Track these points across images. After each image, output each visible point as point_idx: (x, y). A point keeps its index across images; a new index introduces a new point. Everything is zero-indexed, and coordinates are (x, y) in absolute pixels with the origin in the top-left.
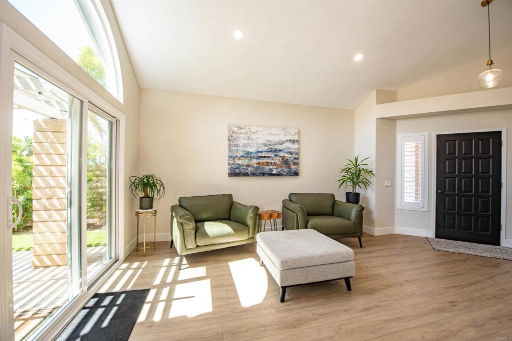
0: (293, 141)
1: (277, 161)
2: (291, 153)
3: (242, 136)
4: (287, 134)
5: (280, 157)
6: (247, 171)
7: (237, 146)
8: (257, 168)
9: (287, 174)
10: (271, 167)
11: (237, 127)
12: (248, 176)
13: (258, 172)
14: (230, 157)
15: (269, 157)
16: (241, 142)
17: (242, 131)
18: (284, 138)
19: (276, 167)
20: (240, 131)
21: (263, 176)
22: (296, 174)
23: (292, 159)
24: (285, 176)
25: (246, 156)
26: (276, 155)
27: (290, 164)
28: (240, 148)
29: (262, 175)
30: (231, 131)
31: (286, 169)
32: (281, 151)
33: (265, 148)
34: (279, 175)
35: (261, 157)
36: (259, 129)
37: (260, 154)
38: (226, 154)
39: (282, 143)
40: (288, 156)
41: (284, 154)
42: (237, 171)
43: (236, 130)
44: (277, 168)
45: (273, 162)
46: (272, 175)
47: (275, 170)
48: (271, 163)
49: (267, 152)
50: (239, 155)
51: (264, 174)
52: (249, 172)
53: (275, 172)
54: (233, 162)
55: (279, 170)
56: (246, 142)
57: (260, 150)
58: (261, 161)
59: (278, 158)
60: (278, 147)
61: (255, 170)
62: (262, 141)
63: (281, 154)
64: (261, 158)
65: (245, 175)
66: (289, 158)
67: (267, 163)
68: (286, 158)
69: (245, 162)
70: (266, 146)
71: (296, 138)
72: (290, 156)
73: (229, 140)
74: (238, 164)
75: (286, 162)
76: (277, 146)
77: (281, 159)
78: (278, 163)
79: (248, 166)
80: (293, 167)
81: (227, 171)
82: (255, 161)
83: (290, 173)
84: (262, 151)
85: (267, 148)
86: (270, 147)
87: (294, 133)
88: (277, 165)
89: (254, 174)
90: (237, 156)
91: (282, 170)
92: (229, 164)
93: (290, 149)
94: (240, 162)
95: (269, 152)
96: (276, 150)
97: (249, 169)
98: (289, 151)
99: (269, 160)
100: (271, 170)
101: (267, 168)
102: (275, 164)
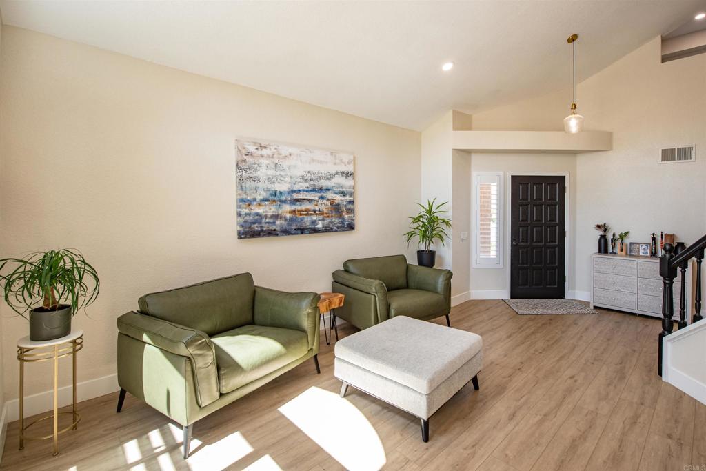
0: (347, 175)
1: (324, 206)
2: (344, 194)
3: (264, 162)
4: (337, 161)
5: (328, 200)
6: (274, 227)
7: (255, 179)
8: (292, 220)
9: (338, 228)
10: (315, 218)
11: (255, 143)
12: (277, 235)
13: (294, 227)
14: (243, 201)
15: (310, 201)
16: (262, 173)
17: (265, 152)
18: (333, 169)
19: (321, 217)
20: (259, 152)
21: (302, 233)
22: (351, 227)
23: (345, 203)
24: (336, 231)
25: (271, 198)
26: (322, 198)
27: (342, 212)
28: (260, 185)
29: (299, 231)
30: (244, 152)
31: (336, 221)
32: (329, 190)
33: (304, 186)
34: (327, 230)
35: (298, 200)
36: (293, 150)
37: (295, 196)
38: (232, 195)
39: (330, 177)
40: (339, 198)
41: (334, 195)
42: (256, 227)
43: (252, 149)
44: (323, 220)
45: (317, 208)
46: (315, 231)
47: (320, 222)
48: (315, 211)
49: (307, 191)
50: (259, 198)
51: (302, 231)
52: (278, 229)
53: (320, 225)
54: (247, 211)
55: (327, 221)
56: (271, 172)
57: (296, 187)
58: (298, 207)
59: (325, 201)
60: (325, 183)
61: (289, 225)
62: (299, 172)
63: (330, 195)
64: (298, 203)
65: (271, 233)
66: (340, 202)
67: (308, 210)
68: (336, 202)
69: (270, 209)
70: (306, 181)
71: (350, 169)
72: (343, 198)
73: (239, 168)
74: (257, 214)
75: (336, 208)
76: (323, 181)
77: (328, 203)
78: (325, 211)
79: (276, 217)
80: (346, 217)
81: (235, 228)
82: (287, 208)
83: (343, 227)
84: (299, 190)
85: (307, 185)
86: (312, 183)
87: (347, 161)
88: (323, 214)
89: (286, 232)
90: (255, 200)
91: (331, 222)
92: (239, 214)
93: (342, 187)
94: (260, 210)
95: (311, 191)
96: (321, 189)
97: (278, 222)
98: (341, 190)
99: (311, 206)
100: (314, 222)
101: (307, 220)
102: (320, 212)
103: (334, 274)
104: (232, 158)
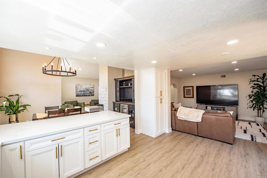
0: (92, 88)
1: (88, 92)
2: (92, 90)
3: (79, 87)
7: (78, 89)
14: (76, 92)
15: (86, 92)
16: (79, 88)
17: (79, 85)
18: (90, 87)
22: (93, 95)
24: (91, 96)
25: (80, 91)
31: (91, 94)
33: (85, 89)
34: (89, 96)
36: (84, 85)
37: (84, 91)
38: (75, 91)
39: (89, 88)
40: (91, 91)
42: (78, 95)
43: (77, 85)
46: (87, 96)
50: (78, 91)
51: (85, 96)
53: (88, 95)
55: (89, 94)
56: (80, 88)
58: (84, 92)
60: (89, 89)
62: (84, 88)
63: (89, 91)
65: (80, 96)
69: (80, 93)
71: (93, 87)
73: (76, 88)
75: (91, 93)
81: (75, 95)
82: (83, 93)
89: (82, 96)
94: (79, 93)
96: (88, 90)
97: (81, 94)
100: (87, 95)
101: (86, 94)
102: (88, 93)
103: (90, 102)
104: (75, 86)
